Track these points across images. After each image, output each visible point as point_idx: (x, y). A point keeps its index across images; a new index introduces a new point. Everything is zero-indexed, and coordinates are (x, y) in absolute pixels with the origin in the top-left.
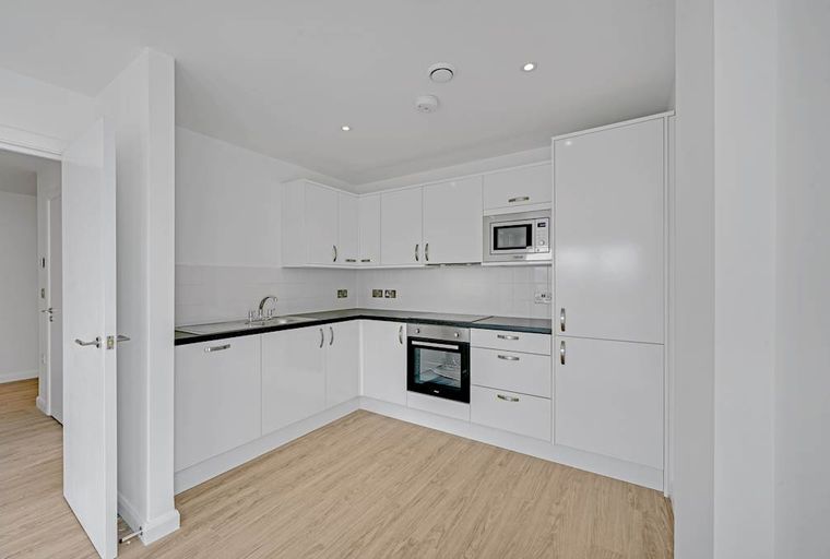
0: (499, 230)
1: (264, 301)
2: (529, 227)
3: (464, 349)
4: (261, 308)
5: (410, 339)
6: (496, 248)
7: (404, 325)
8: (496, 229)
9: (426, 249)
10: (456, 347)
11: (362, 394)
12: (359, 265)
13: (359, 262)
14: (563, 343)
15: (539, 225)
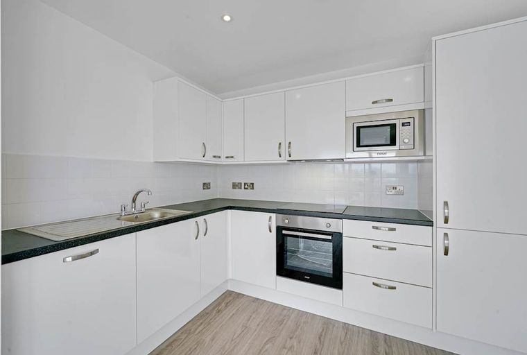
0: (361, 130)
1: (137, 194)
2: (393, 127)
3: (337, 239)
4: (134, 201)
5: (279, 229)
6: (358, 145)
7: (274, 215)
8: (358, 128)
9: (289, 147)
10: (330, 237)
11: (230, 277)
12: (223, 161)
13: (223, 158)
14: (446, 235)
15: (403, 125)
